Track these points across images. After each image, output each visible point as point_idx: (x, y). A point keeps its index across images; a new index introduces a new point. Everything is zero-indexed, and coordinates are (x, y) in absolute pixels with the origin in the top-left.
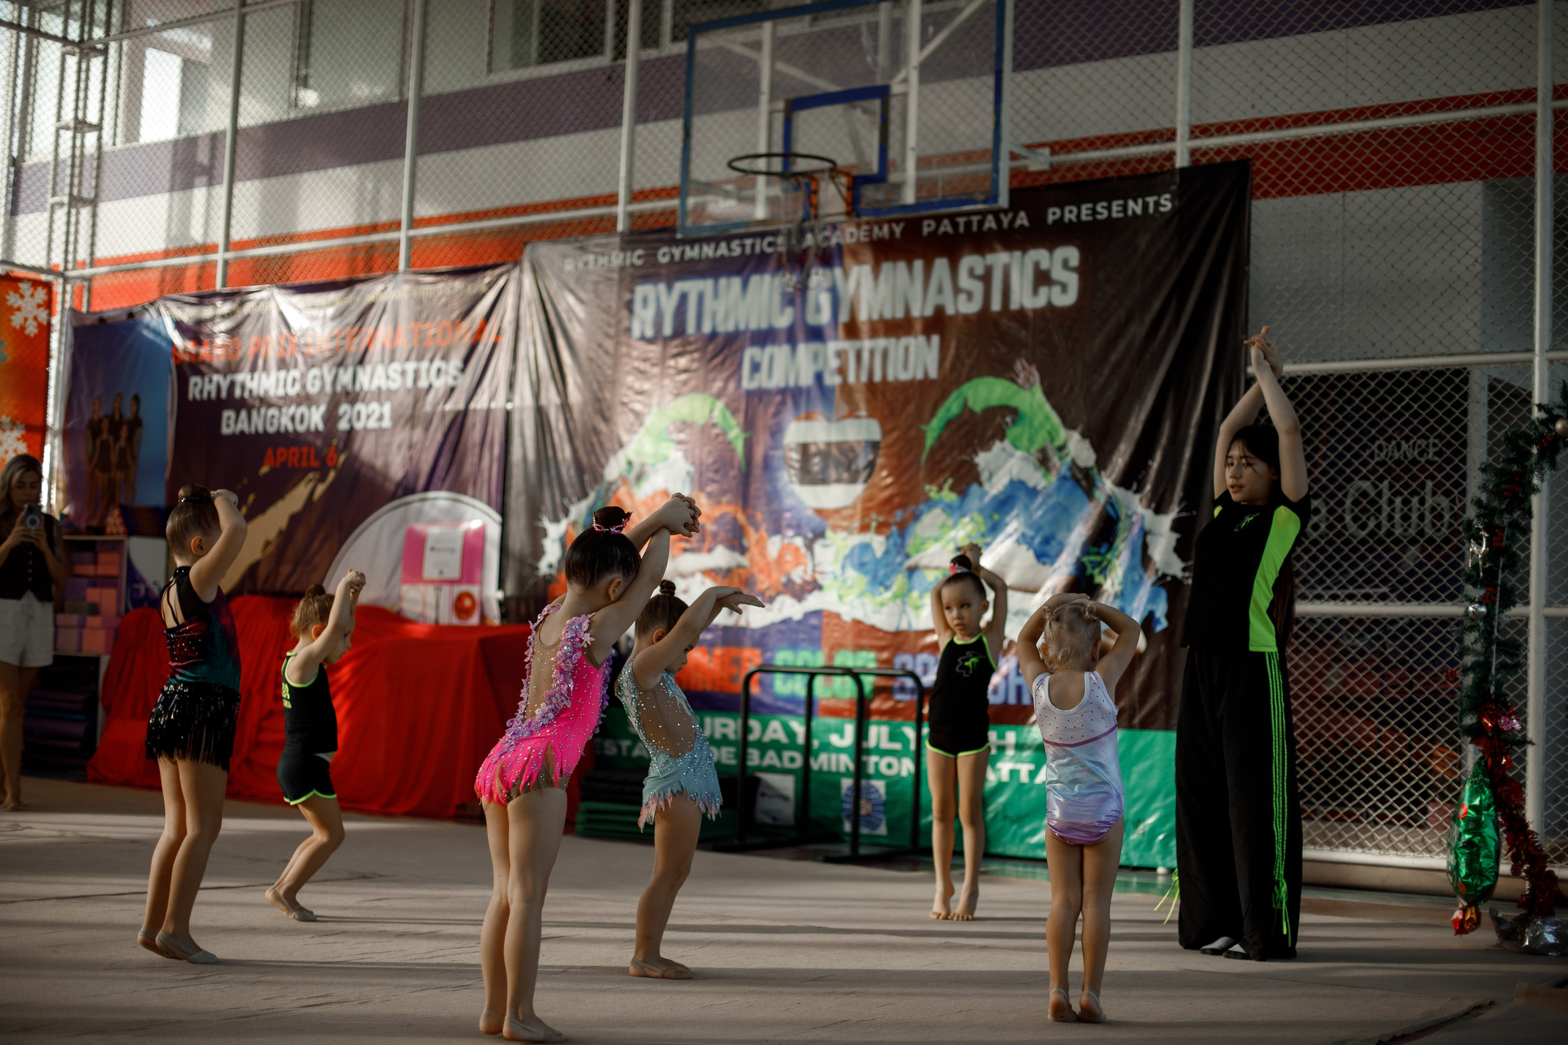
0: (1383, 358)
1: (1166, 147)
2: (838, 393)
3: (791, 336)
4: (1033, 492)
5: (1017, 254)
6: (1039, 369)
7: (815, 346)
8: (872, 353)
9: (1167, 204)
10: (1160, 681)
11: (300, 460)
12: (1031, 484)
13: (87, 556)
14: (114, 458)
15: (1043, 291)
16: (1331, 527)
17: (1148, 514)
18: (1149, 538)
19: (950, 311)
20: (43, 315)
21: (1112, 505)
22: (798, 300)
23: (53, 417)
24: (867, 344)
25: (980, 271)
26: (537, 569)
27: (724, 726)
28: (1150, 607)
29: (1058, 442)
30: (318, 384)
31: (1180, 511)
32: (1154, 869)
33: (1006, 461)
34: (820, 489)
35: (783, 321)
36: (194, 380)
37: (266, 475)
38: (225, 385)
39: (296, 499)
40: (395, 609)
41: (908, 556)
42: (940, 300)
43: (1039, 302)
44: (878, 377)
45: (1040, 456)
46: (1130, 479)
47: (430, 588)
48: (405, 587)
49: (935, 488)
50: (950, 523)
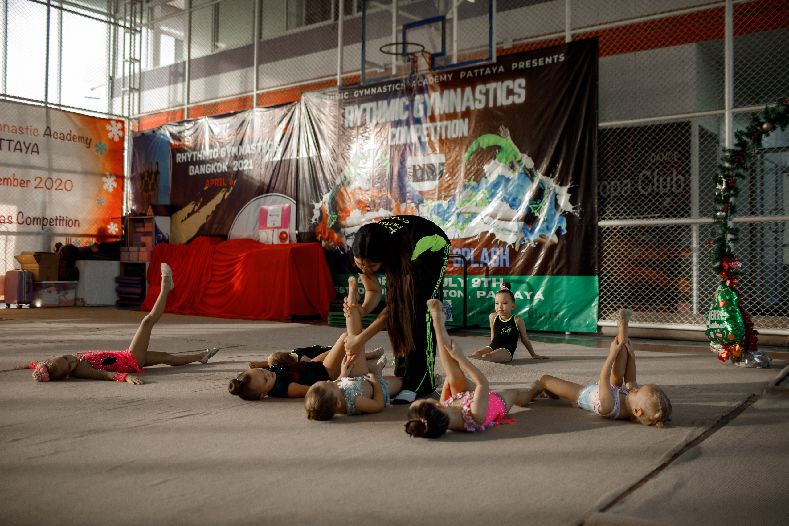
0: (657, 116)
1: (562, 34)
2: (427, 144)
3: (407, 123)
4: (508, 180)
5: (500, 83)
6: (509, 130)
7: (418, 126)
8: (441, 128)
9: (562, 58)
10: (564, 255)
11: (219, 184)
12: (507, 177)
13: (141, 224)
14: (150, 187)
15: (511, 98)
16: (632, 192)
17: (557, 186)
18: (558, 197)
19: (472, 108)
20: (121, 134)
21: (542, 184)
22: (410, 108)
23: (127, 172)
24: (439, 124)
25: (484, 91)
26: (311, 221)
28: (559, 225)
29: (518, 159)
30: (225, 153)
31: (571, 185)
32: (564, 333)
33: (496, 168)
34: (421, 183)
35: (404, 117)
36: (178, 155)
37: (206, 190)
38: (190, 156)
39: (218, 199)
40: (257, 240)
41: (457, 209)
42: (468, 104)
43: (509, 102)
44: (444, 137)
45: (511, 165)
46: (549, 173)
47: (270, 231)
48: (260, 231)
49: (467, 181)
50: (474, 194)
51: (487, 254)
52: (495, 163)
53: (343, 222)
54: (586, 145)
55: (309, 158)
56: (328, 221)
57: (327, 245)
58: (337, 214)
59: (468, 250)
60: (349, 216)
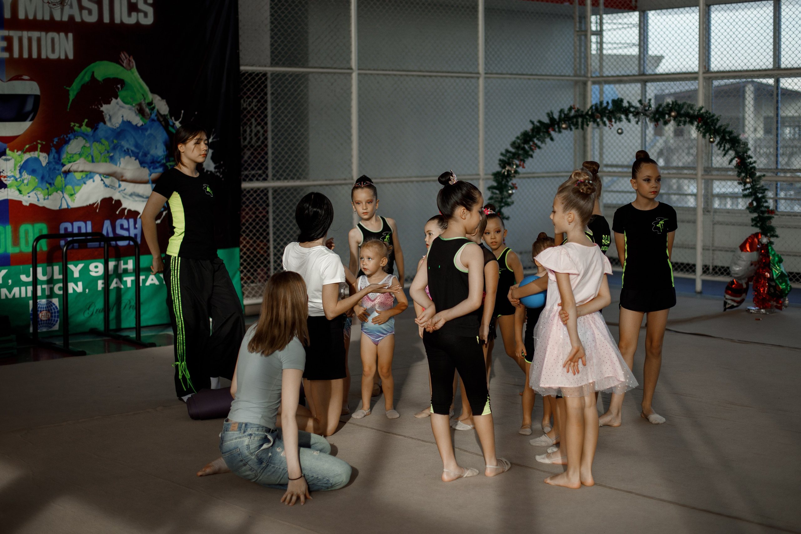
2: (6, 63)
4: (136, 128)
6: (134, 59)
12: (134, 123)
15: (134, 14)
19: (78, 19)
24: (27, 34)
29: (148, 100)
33: (119, 110)
41: (63, 165)
43: (131, 20)
44: (35, 56)
45: (138, 107)
49: (77, 125)
50: (88, 145)
52: (117, 103)
59: (82, 224)
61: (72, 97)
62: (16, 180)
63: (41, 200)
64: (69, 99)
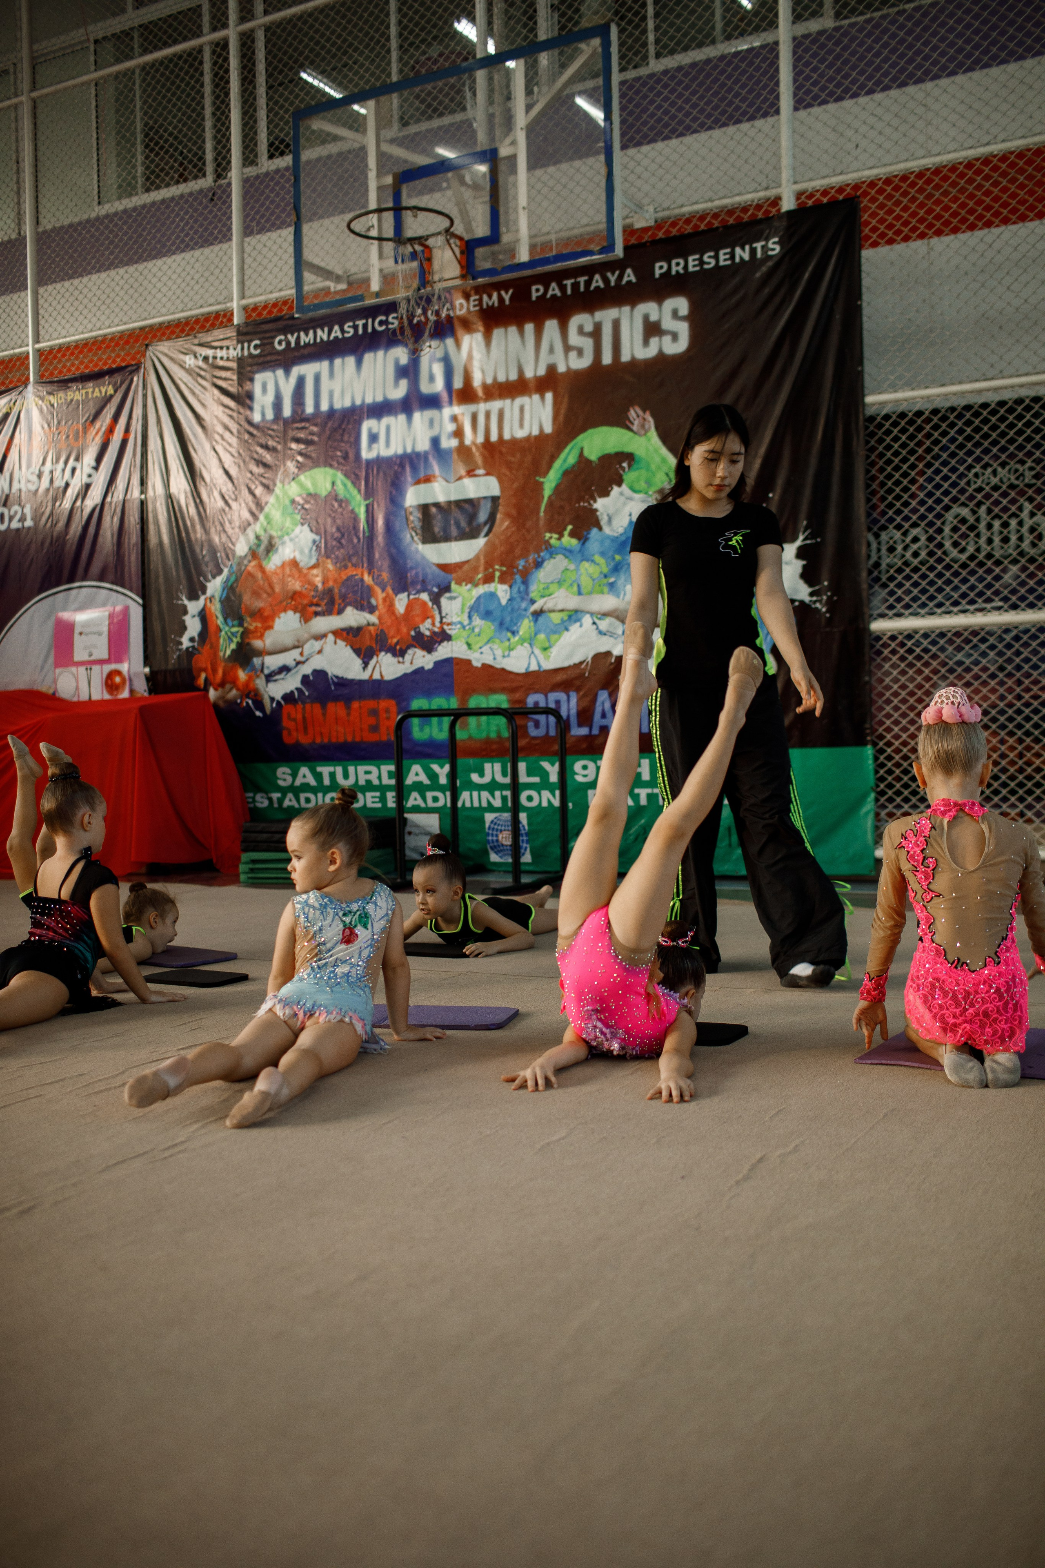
1: (771, 193)
2: (455, 456)
3: (406, 406)
5: (626, 309)
6: (653, 416)
7: (430, 413)
8: (488, 415)
9: (774, 247)
15: (654, 341)
16: (931, 554)
19: (562, 368)
22: (411, 371)
24: (482, 407)
25: (589, 328)
26: (181, 643)
27: (368, 773)
31: (804, 540)
33: (625, 504)
34: (443, 546)
35: (399, 392)
40: (51, 692)
41: (533, 602)
42: (552, 360)
43: (650, 352)
44: (494, 437)
45: (658, 496)
47: (82, 670)
48: (58, 671)
49: (555, 536)
50: (572, 567)
51: (607, 705)
52: (622, 494)
53: (258, 644)
54: (838, 448)
55: (169, 497)
56: (221, 640)
57: (222, 698)
58: (241, 624)
59: (562, 696)
60: (270, 627)
61: (547, 492)
62: (464, 627)
63: (499, 658)
64: (543, 497)
